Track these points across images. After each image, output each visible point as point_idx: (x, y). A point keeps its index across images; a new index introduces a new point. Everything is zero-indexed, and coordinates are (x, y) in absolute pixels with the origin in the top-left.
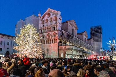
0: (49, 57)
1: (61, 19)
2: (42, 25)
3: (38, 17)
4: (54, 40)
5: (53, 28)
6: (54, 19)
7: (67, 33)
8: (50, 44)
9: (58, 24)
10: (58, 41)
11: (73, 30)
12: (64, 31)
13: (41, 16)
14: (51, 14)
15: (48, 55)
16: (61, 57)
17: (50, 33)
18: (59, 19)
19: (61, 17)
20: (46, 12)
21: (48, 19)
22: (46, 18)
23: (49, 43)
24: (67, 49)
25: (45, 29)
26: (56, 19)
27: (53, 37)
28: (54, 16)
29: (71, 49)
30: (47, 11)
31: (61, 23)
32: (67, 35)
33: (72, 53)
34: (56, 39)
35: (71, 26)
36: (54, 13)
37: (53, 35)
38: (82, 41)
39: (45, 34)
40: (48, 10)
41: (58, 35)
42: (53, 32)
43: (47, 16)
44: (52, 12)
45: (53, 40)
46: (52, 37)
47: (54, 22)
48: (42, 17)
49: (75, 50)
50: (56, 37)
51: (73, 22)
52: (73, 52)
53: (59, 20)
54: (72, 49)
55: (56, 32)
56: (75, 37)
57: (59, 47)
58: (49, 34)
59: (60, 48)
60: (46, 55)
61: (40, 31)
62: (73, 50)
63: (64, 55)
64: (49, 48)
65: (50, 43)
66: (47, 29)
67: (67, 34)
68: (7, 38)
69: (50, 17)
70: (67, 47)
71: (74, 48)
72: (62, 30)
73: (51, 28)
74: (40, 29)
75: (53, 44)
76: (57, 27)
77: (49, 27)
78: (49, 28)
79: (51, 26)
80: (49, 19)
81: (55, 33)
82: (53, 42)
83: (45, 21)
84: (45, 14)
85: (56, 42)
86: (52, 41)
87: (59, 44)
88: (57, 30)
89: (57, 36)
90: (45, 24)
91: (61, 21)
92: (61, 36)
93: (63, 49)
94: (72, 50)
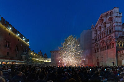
0: (104, 65)
2: (95, 35)
5: (108, 32)
6: (109, 21)
9: (114, 24)
13: (94, 27)
15: (103, 63)
16: (123, 64)
17: (105, 39)
18: (116, 17)
22: (99, 26)
23: (103, 50)
25: (98, 37)
26: (111, 19)
27: (108, 42)
28: (108, 17)
34: (113, 44)
37: (108, 40)
39: (98, 42)
42: (108, 37)
43: (100, 23)
45: (108, 46)
46: (106, 43)
47: (108, 25)
50: (113, 40)
55: (113, 35)
58: (102, 40)
59: (120, 52)
60: (101, 62)
61: (94, 41)
64: (103, 55)
65: (105, 50)
69: (103, 22)
73: (105, 34)
74: (94, 40)
75: (108, 50)
77: (103, 33)
78: (103, 35)
79: (105, 31)
80: (102, 25)
81: (110, 37)
82: (108, 48)
83: (98, 30)
85: (113, 47)
87: (117, 48)
88: (113, 32)
89: (114, 39)
90: (99, 32)
92: (121, 38)
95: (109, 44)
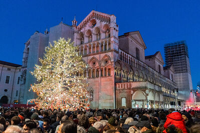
1: (118, 29)
2: (79, 42)
3: (72, 26)
4: (105, 70)
5: (102, 46)
6: (104, 30)
7: (129, 55)
8: (96, 79)
9: (112, 39)
10: (113, 72)
11: (137, 50)
12: (123, 52)
13: (77, 25)
14: (98, 21)
15: (93, 102)
16: (123, 105)
17: (97, 56)
18: (115, 29)
19: (117, 26)
20: (88, 17)
21: (91, 29)
22: (87, 28)
23: (93, 77)
24: (135, 90)
25: (86, 49)
26: (108, 29)
27: (103, 64)
28: (104, 23)
29: (144, 89)
30: (89, 15)
31: (117, 36)
32: (128, 61)
33: (146, 98)
34: (109, 69)
35: (135, 42)
36: (102, 19)
37: (102, 60)
38: (155, 72)
39: (85, 59)
40: (91, 13)
41: (112, 60)
42: (103, 55)
43: (89, 24)
44: (98, 17)
45: (102, 71)
46: (100, 65)
47: (103, 36)
48: (79, 26)
49: (151, 90)
50: (110, 63)
51: (136, 36)
52: (147, 95)
53: (114, 31)
54: (146, 88)
55: (110, 54)
56: (142, 63)
57: (115, 85)
58: (93, 58)
59: (119, 86)
62: (147, 91)
63: (129, 102)
64: (94, 87)
65: (97, 76)
66: (90, 48)
67: (128, 59)
68: (6, 68)
69: (96, 26)
70: (134, 85)
71: (149, 86)
72: (120, 51)
73: (98, 47)
75: (103, 79)
76: (109, 44)
77: (94, 44)
78: (94, 47)
79: (98, 43)
80: (93, 30)
81: (106, 56)
82: (102, 75)
83: (86, 34)
84: (84, 20)
85: (109, 75)
86: (100, 73)
87: (115, 78)
88: (110, 50)
89: (112, 62)
91: (117, 33)
92: (118, 62)
93: (124, 89)
94: (145, 91)
95: (104, 68)
